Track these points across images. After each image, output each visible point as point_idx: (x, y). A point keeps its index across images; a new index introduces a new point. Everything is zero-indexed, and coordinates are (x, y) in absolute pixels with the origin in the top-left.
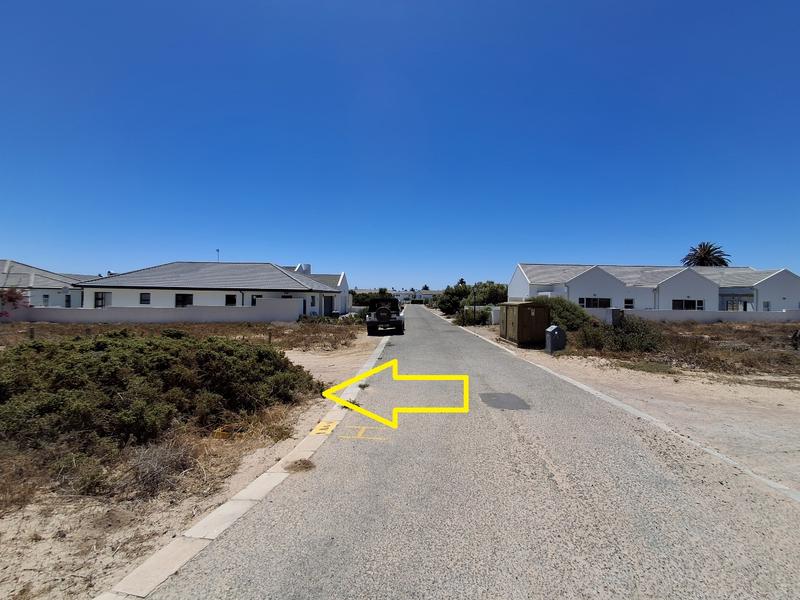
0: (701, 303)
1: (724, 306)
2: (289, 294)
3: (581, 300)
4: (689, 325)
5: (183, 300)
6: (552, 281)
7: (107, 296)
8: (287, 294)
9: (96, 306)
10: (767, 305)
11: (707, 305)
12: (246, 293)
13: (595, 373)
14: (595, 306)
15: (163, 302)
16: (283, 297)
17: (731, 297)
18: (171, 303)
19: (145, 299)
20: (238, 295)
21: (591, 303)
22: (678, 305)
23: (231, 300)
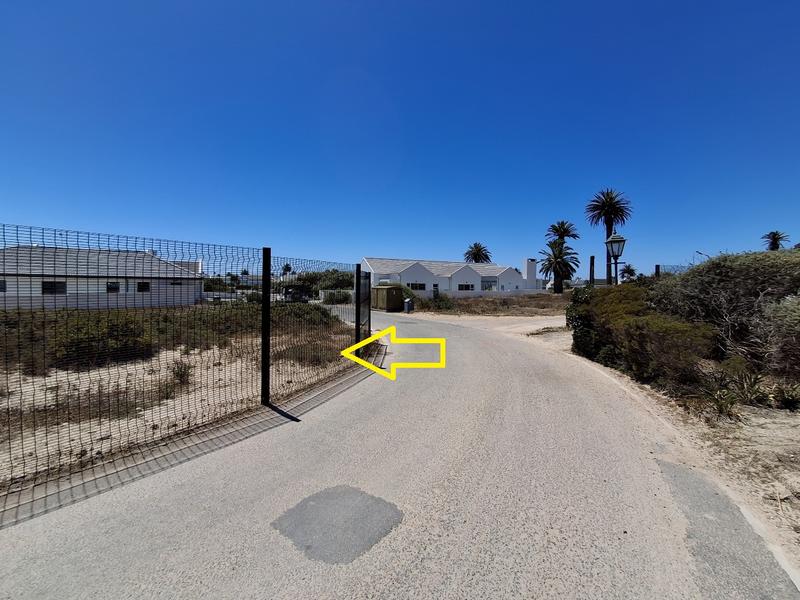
0: (472, 286)
1: (484, 288)
2: (179, 282)
3: (408, 285)
4: (466, 299)
5: (52, 287)
6: (389, 272)
8: (176, 281)
10: (503, 287)
11: (475, 287)
12: (130, 281)
13: (431, 317)
14: (416, 289)
16: (172, 284)
17: (488, 283)
18: (37, 291)
20: (122, 282)
21: (415, 286)
22: (461, 287)
23: (113, 288)
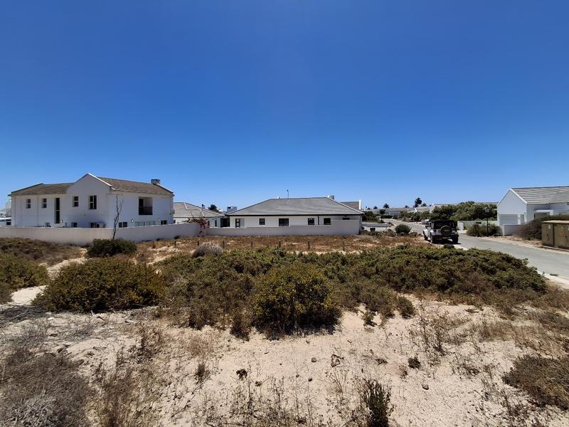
2: (348, 217)
7: (241, 221)
8: (346, 217)
9: (236, 226)
12: (321, 217)
15: (272, 223)
16: (344, 219)
19: (262, 222)
20: (316, 218)
23: (311, 222)
